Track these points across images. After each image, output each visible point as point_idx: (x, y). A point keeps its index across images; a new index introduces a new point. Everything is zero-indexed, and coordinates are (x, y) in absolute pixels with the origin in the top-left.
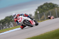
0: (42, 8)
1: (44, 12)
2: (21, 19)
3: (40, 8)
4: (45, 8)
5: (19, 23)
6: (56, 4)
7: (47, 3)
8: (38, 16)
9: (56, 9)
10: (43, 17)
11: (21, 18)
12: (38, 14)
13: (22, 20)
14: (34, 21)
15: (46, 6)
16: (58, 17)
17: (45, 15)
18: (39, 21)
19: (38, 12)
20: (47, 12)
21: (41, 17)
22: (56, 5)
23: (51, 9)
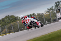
0: (4, 21)
1: (5, 25)
2: (28, 20)
4: (7, 21)
5: (27, 24)
6: (18, 17)
7: (9, 16)
9: (18, 22)
10: (5, 30)
14: (40, 22)
15: (7, 19)
16: (20, 31)
17: (7, 28)
20: (9, 25)
21: (2, 31)
23: (12, 22)
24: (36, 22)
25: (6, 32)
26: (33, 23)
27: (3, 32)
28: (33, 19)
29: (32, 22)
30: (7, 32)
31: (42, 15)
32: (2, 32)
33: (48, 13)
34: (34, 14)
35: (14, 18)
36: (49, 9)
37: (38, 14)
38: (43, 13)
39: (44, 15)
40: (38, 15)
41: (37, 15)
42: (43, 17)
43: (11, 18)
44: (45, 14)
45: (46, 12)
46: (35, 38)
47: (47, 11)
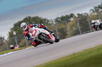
7: (30, 17)
8: (14, 40)
10: (23, 41)
11: (35, 30)
12: (14, 36)
13: (37, 34)
19: (15, 33)
22: (47, 21)
24: (48, 35)
25: (25, 43)
26: (43, 36)
27: (20, 44)
28: (42, 30)
29: (41, 34)
30: (27, 44)
31: (86, 17)
33: (96, 14)
34: (73, 15)
35: (39, 20)
36: (96, 7)
37: (79, 15)
38: (86, 13)
39: (89, 17)
40: (79, 17)
41: (77, 16)
42: (87, 20)
44: (91, 14)
45: (92, 11)
46: (74, 54)
47: (94, 10)
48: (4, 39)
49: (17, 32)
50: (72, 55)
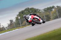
0: (24, 13)
3: (21, 13)
6: (38, 9)
7: (28, 8)
8: (19, 22)
9: (38, 14)
10: (24, 23)
12: (19, 19)
15: (27, 11)
18: (20, 27)
32: (21, 24)
35: (34, 10)
37: (57, 6)
40: (57, 8)
43: (31, 10)
46: (54, 30)
48: (13, 21)
49: (21, 17)
50: (53, 31)
